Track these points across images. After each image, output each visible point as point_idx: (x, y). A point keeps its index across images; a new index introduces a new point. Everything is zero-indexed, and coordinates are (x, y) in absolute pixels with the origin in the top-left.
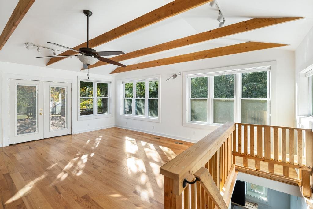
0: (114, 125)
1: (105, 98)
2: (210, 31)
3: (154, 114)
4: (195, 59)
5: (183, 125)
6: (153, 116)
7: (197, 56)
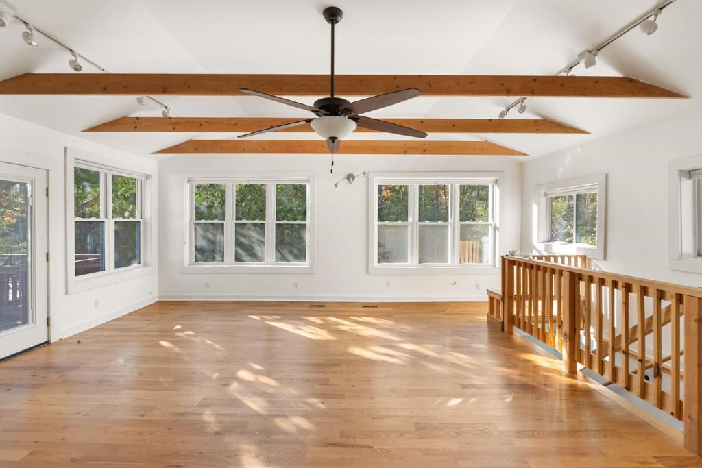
0: (157, 294)
1: (131, 219)
2: (490, 120)
3: (289, 257)
4: (405, 153)
5: (367, 272)
6: (288, 261)
7: (410, 148)
